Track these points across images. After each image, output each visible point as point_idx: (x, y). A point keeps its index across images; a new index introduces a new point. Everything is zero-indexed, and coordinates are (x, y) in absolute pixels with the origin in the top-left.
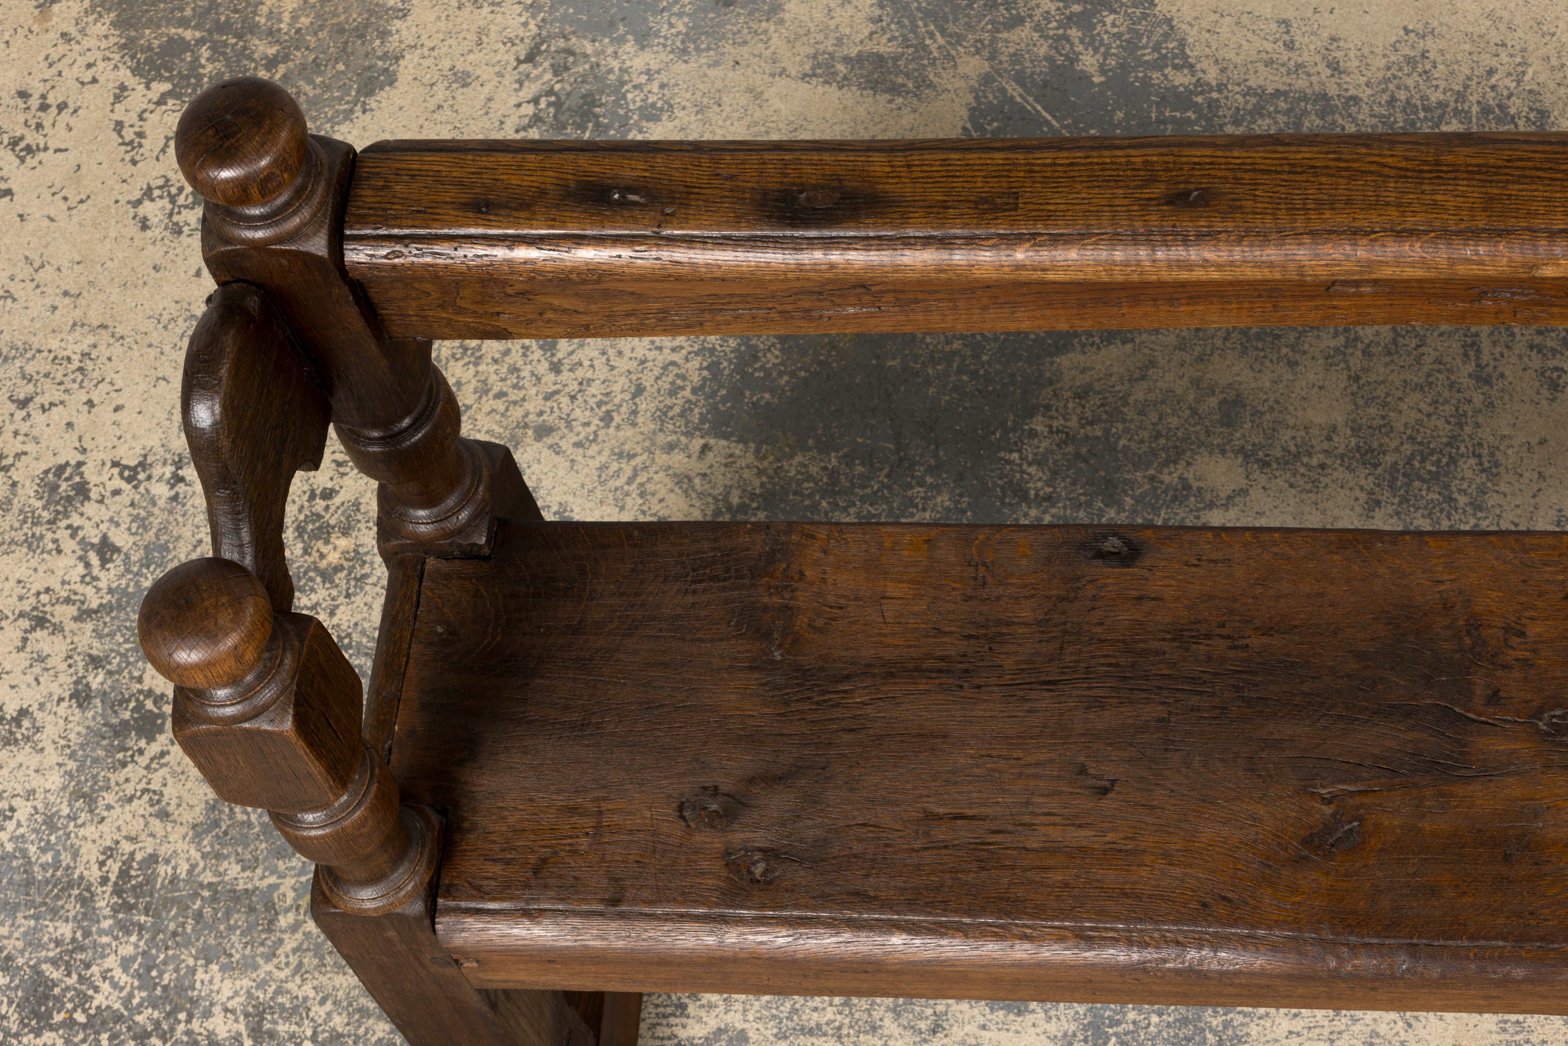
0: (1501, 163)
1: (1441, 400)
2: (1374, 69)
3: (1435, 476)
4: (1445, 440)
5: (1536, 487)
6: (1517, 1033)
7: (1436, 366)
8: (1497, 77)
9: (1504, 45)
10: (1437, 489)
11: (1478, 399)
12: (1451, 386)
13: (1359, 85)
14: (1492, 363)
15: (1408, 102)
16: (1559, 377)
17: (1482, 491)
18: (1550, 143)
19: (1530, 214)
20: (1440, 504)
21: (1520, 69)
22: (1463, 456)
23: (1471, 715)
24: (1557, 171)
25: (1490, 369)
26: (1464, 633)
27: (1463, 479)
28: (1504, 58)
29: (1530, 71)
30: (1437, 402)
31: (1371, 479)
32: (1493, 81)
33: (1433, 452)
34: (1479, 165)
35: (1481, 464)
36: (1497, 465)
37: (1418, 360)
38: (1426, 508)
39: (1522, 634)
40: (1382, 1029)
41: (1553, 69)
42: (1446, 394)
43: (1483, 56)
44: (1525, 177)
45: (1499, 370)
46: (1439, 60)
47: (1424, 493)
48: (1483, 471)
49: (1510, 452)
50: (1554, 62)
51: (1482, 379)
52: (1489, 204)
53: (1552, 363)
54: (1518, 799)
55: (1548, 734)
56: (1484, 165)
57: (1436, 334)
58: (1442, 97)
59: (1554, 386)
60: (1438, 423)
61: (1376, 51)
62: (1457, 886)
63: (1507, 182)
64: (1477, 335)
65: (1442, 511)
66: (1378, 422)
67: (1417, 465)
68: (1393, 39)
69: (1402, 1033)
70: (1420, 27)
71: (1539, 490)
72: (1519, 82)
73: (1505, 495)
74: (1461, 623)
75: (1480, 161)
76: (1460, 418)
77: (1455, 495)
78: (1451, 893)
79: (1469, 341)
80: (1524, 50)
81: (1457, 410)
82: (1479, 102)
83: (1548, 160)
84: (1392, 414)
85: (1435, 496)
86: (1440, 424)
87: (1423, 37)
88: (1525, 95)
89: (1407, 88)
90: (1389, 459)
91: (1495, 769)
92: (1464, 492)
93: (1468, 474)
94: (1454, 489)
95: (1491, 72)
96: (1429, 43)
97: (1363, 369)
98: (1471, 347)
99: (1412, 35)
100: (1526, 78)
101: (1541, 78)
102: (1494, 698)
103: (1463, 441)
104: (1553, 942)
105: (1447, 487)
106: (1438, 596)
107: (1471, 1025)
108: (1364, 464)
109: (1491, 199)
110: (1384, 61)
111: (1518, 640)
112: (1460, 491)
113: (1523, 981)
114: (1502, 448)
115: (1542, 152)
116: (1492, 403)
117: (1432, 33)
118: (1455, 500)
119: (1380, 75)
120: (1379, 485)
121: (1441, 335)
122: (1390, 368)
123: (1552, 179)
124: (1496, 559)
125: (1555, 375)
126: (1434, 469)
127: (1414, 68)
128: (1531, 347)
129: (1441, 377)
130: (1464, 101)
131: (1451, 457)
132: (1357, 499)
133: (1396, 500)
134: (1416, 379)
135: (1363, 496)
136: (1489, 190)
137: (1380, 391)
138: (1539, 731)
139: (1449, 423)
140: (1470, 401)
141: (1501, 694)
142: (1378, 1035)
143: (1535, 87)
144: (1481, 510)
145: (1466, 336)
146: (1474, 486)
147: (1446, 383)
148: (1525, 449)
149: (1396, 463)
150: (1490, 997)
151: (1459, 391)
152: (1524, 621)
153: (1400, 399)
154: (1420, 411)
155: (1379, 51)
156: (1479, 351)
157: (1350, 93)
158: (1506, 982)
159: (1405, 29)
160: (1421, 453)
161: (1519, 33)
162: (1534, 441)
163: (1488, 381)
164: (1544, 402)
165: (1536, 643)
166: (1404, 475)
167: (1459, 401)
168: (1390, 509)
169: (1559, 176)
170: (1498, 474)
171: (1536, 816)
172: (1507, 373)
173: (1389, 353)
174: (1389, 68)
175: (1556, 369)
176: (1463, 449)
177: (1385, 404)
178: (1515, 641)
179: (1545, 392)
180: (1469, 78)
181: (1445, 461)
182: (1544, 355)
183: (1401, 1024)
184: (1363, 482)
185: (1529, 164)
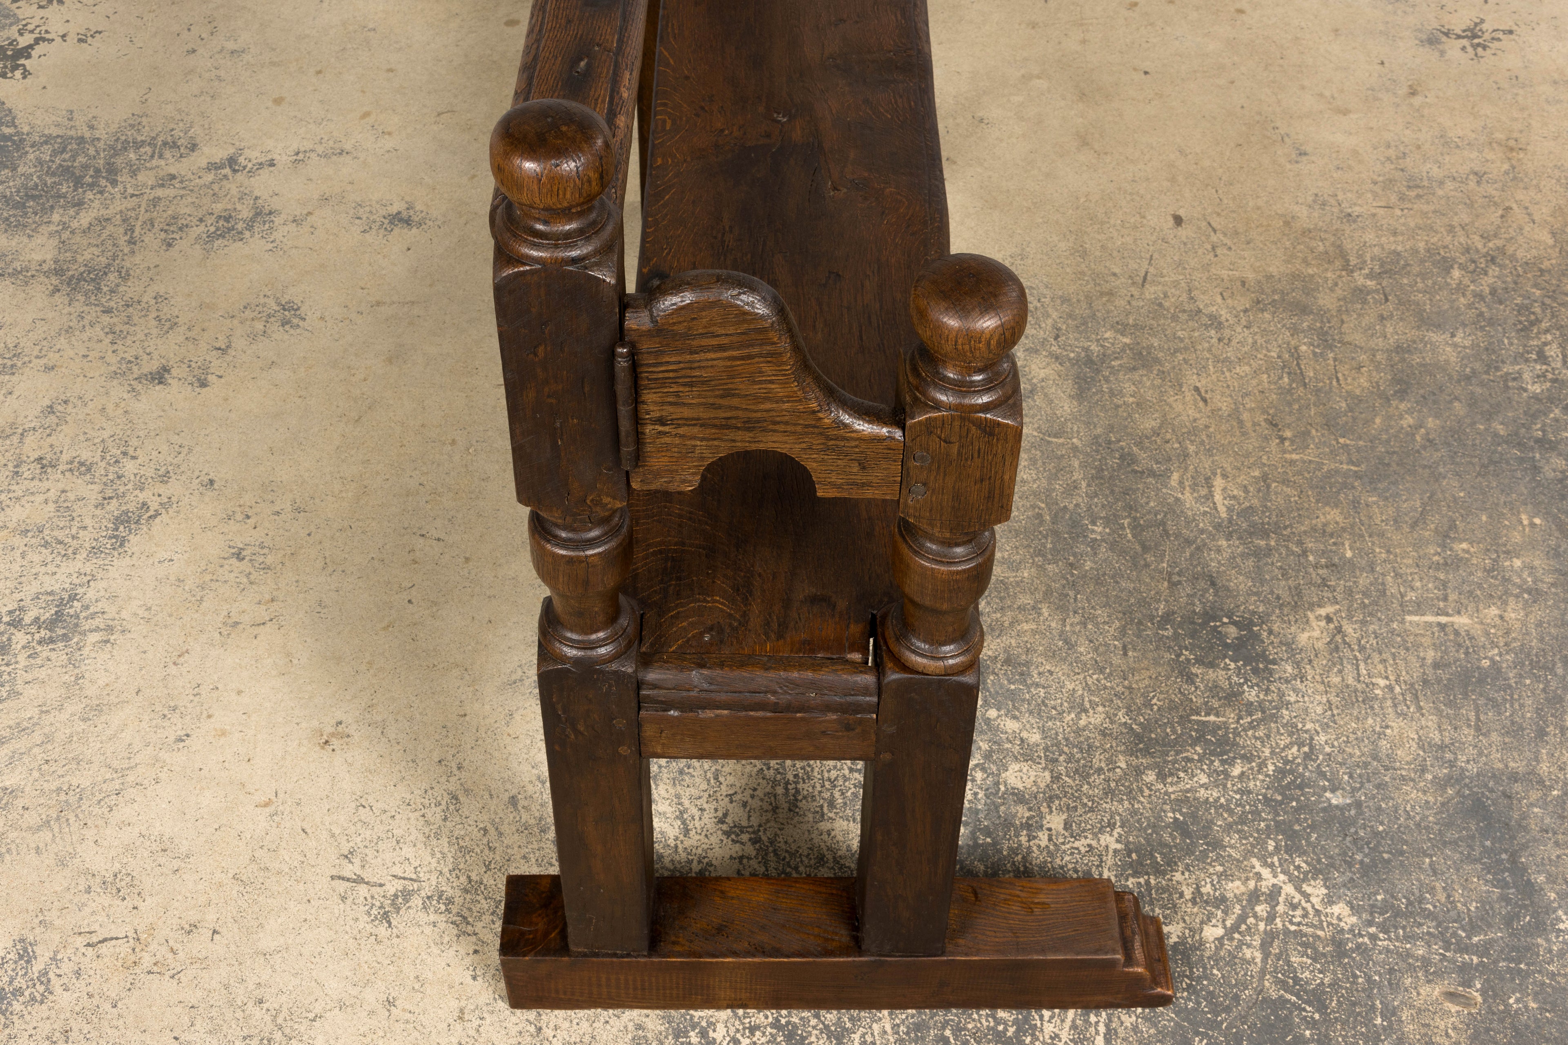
17: (117, 285)
37: (99, 235)
76: (114, 257)
95: (172, 130)
179: (164, 247)
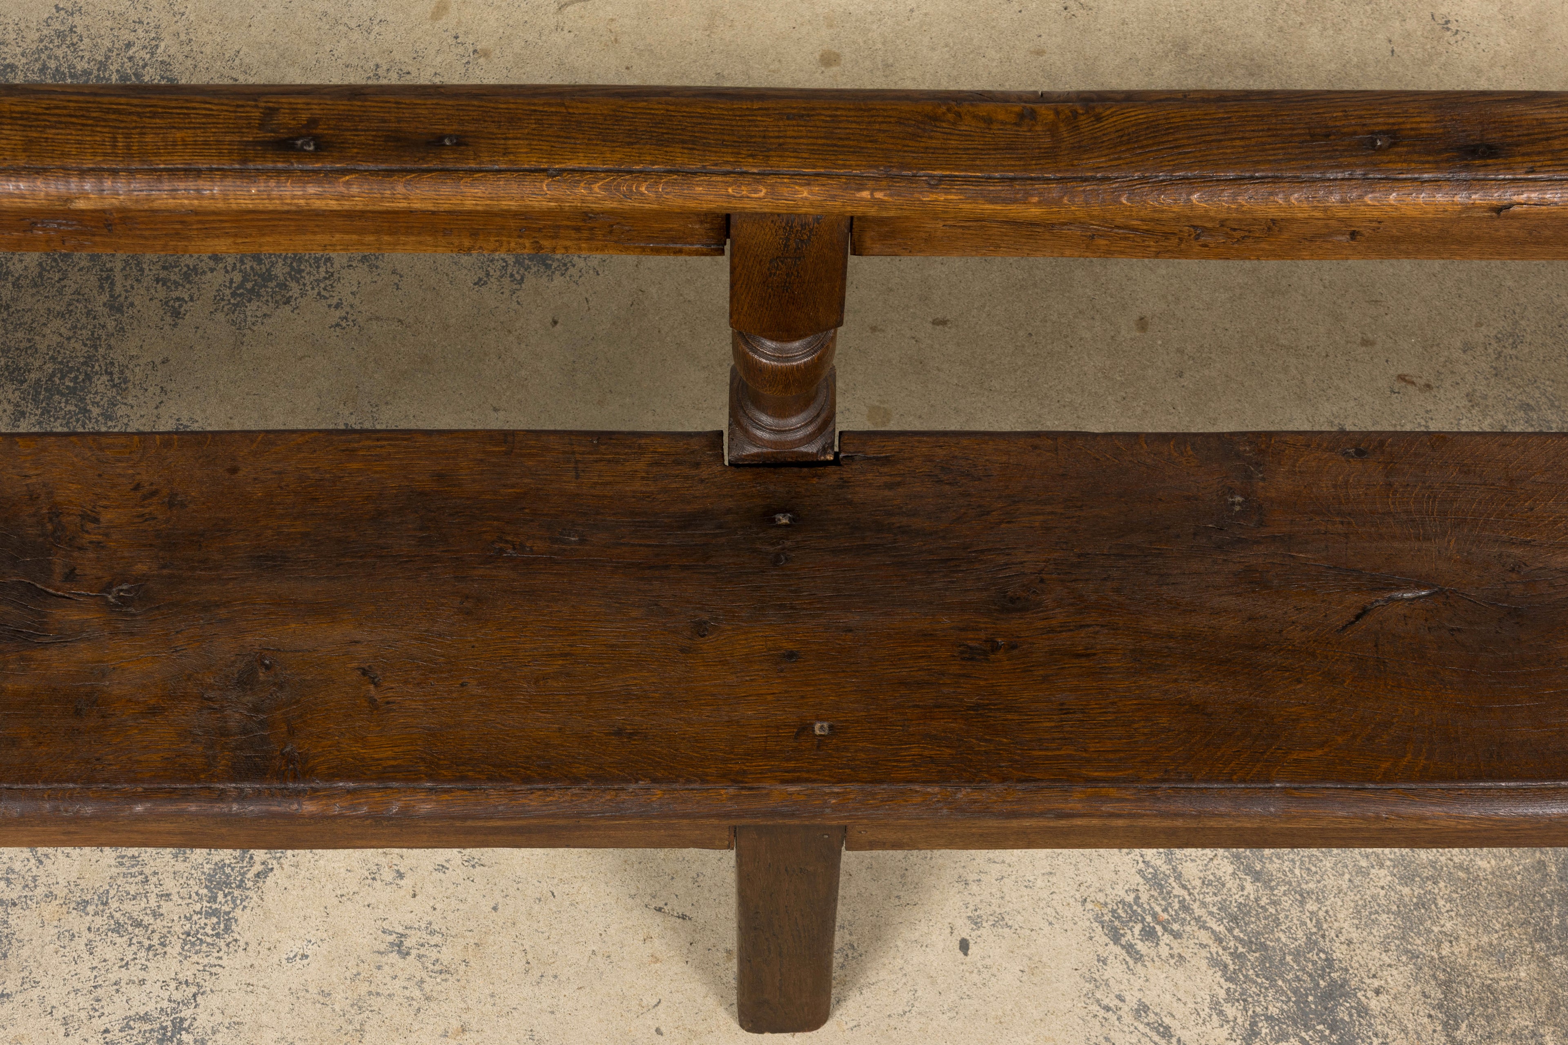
0: (40, 111)
1: (79, 325)
2: (29, 41)
3: (73, 391)
4: (82, 360)
5: (158, 400)
6: (133, 866)
7: (76, 297)
8: (134, 49)
9: (141, 22)
10: (74, 401)
11: (111, 325)
12: (88, 313)
13: (16, 55)
14: (124, 294)
15: (57, 69)
16: (180, 306)
18: (83, 94)
19: (64, 155)
20: (76, 415)
21: (154, 43)
22: (97, 373)
23: (51, 591)
24: (88, 118)
25: (122, 299)
26: (46, 521)
27: (96, 393)
28: (140, 33)
29: (163, 45)
30: (76, 327)
31: (17, 393)
32: (131, 53)
33: (71, 370)
34: (22, 112)
35: (112, 380)
36: (126, 381)
38: (64, 418)
39: (96, 520)
40: (17, 866)
41: (182, 43)
42: (84, 320)
43: (123, 32)
44: (61, 123)
45: (129, 300)
46: (85, 34)
47: (63, 405)
48: (114, 386)
49: (137, 370)
50: (183, 37)
51: (114, 307)
52: (28, 145)
53: (174, 294)
54: (88, 662)
55: (117, 606)
56: (27, 112)
57: (76, 269)
58: (86, 66)
59: (176, 314)
60: (76, 345)
61: (31, 26)
62: (34, 737)
63: (45, 127)
64: (111, 270)
65: (78, 421)
66: (24, 344)
67: (58, 381)
68: (46, 16)
69: (34, 869)
70: (69, 6)
71: (161, 402)
72: (152, 54)
73: (132, 407)
74: (45, 511)
75: (22, 109)
77: (90, 407)
78: (29, 744)
79: (104, 275)
80: (157, 27)
81: (93, 334)
82: (118, 71)
83: (81, 109)
84: (37, 338)
85: (73, 408)
86: (78, 346)
87: (72, 14)
88: (158, 64)
89: (56, 58)
90: (33, 376)
91: (70, 636)
92: (98, 404)
93: (101, 389)
94: (88, 401)
96: (77, 19)
97: (13, 299)
98: (106, 280)
99: (62, 12)
100: (158, 51)
101: (172, 51)
102: (71, 576)
103: (98, 360)
104: (115, 784)
105: (82, 400)
106: (25, 488)
107: (93, 860)
108: (12, 380)
109: (31, 141)
110: (38, 34)
111: (93, 525)
112: (93, 403)
113: (91, 818)
114: (130, 366)
115: (76, 102)
116: (123, 328)
117: (80, 10)
118: (90, 411)
119: (34, 46)
120: (24, 399)
121: (80, 270)
122: (36, 298)
123: (83, 125)
124: (76, 456)
125: (177, 304)
126: (72, 384)
127: (63, 41)
128: (158, 281)
129: (80, 306)
130: (105, 70)
131: (86, 374)
132: (5, 411)
133: (39, 412)
134: (58, 308)
135: (10, 408)
136: (30, 134)
137: (27, 319)
138: (108, 603)
139: (85, 345)
140: (104, 327)
141: (77, 572)
142: (13, 871)
143: (166, 59)
144: (111, 420)
145: (102, 270)
146: (105, 399)
147: (84, 311)
148: (150, 367)
149: (39, 380)
150: (69, 833)
151: (94, 318)
152: (98, 509)
153: (44, 324)
154: (61, 335)
155: (33, 25)
156: (112, 284)
157: (8, 61)
158: (77, 819)
159: (56, 7)
160: (61, 371)
161: (154, 12)
162: (158, 361)
163: (120, 310)
164: (167, 327)
165: (108, 527)
166: (46, 390)
167: (95, 327)
168: (33, 419)
169: (90, 122)
170: (127, 388)
171: (104, 676)
172: (136, 303)
173: (36, 285)
174: (41, 41)
175: (178, 299)
176: (97, 368)
177: (31, 329)
178: (90, 526)
180: (110, 50)
181: (81, 378)
182: (168, 287)
183: (33, 861)
184: (10, 396)
185: (65, 112)
